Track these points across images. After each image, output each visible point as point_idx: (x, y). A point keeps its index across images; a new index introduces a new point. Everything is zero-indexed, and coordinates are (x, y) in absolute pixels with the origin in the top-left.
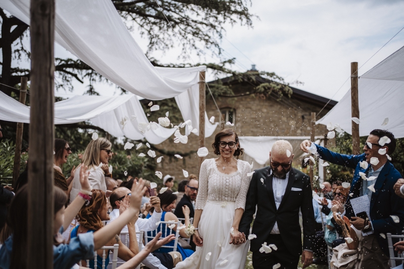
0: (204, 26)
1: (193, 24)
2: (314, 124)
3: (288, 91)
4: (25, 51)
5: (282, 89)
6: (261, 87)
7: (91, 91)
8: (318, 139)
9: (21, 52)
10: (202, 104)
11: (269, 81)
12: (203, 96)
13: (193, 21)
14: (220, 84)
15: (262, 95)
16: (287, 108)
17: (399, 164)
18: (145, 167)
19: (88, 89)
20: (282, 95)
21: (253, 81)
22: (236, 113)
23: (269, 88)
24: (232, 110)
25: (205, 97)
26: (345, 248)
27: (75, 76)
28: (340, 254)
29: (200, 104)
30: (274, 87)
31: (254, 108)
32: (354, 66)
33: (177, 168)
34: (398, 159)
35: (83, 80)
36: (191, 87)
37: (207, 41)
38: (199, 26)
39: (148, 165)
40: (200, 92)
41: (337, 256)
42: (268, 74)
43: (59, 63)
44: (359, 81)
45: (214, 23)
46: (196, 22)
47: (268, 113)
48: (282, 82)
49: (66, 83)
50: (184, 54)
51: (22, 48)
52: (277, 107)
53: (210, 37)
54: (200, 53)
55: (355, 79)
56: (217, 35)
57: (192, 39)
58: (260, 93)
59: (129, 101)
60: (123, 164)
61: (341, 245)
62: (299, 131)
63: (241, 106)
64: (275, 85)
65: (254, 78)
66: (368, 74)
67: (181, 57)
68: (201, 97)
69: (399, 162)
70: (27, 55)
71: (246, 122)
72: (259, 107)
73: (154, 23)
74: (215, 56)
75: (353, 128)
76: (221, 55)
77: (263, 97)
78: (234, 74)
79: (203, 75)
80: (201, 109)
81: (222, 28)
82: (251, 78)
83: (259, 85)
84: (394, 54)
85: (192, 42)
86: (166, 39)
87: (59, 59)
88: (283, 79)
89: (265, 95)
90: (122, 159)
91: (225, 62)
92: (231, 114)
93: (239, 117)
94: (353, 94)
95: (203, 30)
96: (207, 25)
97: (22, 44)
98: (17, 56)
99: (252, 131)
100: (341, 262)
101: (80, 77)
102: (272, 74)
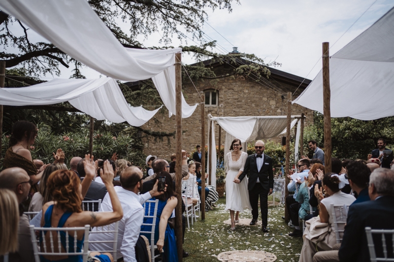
0: (186, 10)
1: (175, 8)
2: (290, 103)
3: (267, 72)
4: (11, 36)
5: (260, 70)
6: (240, 69)
7: (78, 75)
8: (295, 118)
9: (7, 37)
10: (179, 86)
11: (249, 63)
12: (179, 78)
13: (175, 5)
14: (202, 66)
15: (242, 76)
16: (268, 89)
17: (372, 140)
18: (130, 147)
19: (74, 72)
20: (261, 76)
21: (234, 63)
22: (218, 94)
23: (248, 70)
24: (215, 91)
25: (181, 79)
26: (318, 221)
27: (60, 60)
28: (312, 227)
29: (176, 85)
30: (253, 69)
31: (236, 89)
32: (326, 46)
33: (163, 148)
34: (371, 136)
35: (69, 65)
36: (167, 68)
37: (188, 24)
38: (182, 10)
39: (133, 145)
40: (176, 73)
41: (309, 228)
42: (248, 56)
43: (44, 48)
44: (330, 60)
45: (195, 7)
46: (178, 6)
47: (249, 94)
48: (261, 63)
49: (52, 67)
50: (165, 38)
51: (8, 33)
52: (257, 88)
53: (192, 21)
54: (181, 37)
55: (326, 59)
56: (198, 19)
57: (173, 22)
58: (240, 74)
59: (107, 83)
60: (108, 145)
61: (313, 218)
62: (279, 111)
63: (223, 87)
64: (254, 67)
65: (234, 60)
66: (339, 54)
67: (163, 40)
68: (177, 78)
69: (372, 138)
70: (13, 41)
71: (228, 103)
72: (241, 88)
73: (137, 8)
74: (195, 39)
75: (324, 107)
76: (201, 39)
77: (243, 78)
78: (215, 56)
79: (178, 57)
80: (178, 91)
81: (203, 12)
82: (232, 60)
83: (238, 66)
84: (362, 33)
85: (173, 25)
86: (149, 23)
87: (44, 43)
88: (262, 61)
89: (245, 76)
90: (108, 140)
91: (206, 45)
92: (214, 95)
93: (221, 98)
94: (324, 73)
95: (185, 14)
96: (189, 9)
97: (7, 29)
98: (4, 41)
99: (234, 111)
100: (313, 234)
101: (65, 61)
102: (252, 56)
